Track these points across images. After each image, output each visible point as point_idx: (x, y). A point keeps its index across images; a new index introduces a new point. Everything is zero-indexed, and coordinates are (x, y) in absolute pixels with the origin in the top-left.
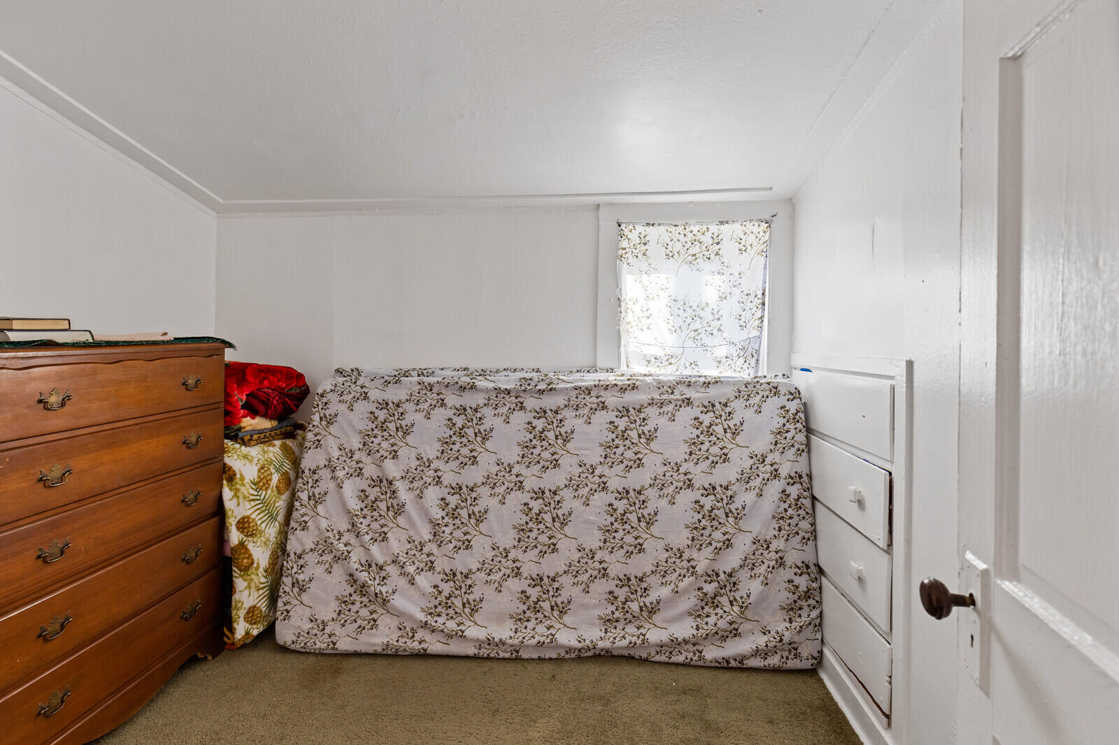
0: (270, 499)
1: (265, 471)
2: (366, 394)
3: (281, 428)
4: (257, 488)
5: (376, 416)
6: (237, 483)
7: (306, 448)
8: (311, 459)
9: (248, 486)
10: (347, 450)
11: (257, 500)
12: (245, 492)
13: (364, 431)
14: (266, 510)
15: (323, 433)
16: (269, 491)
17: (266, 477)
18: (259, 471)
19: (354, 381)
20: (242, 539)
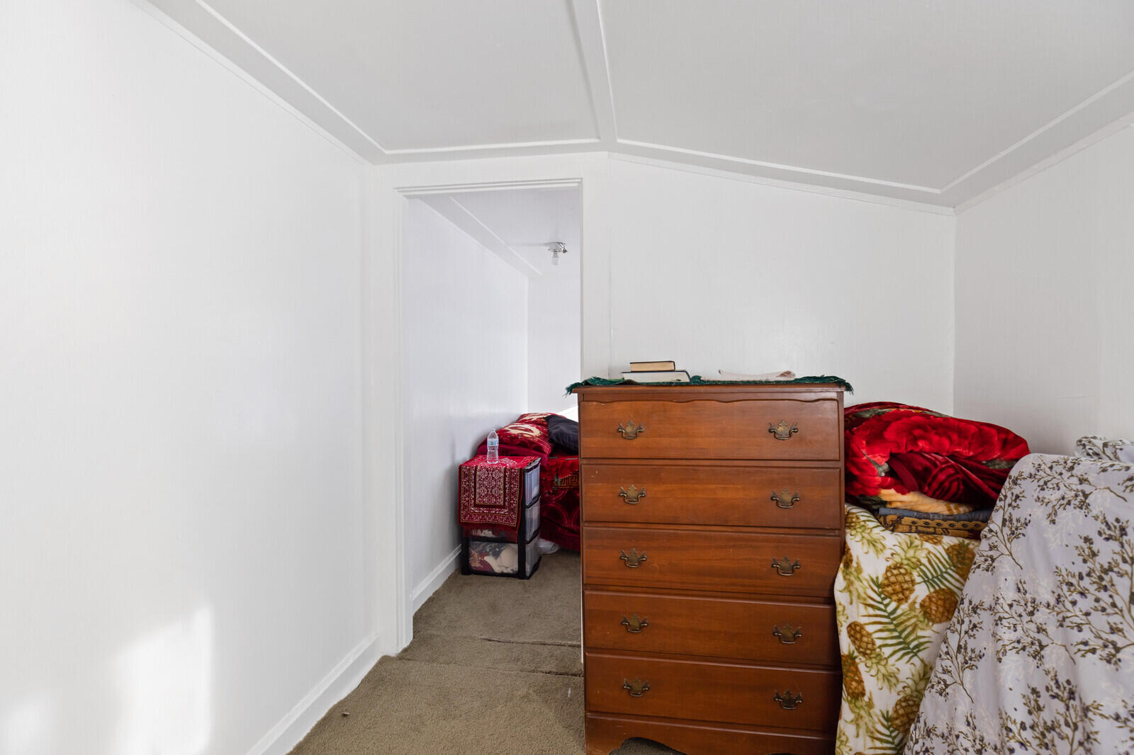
0: (903, 618)
1: (901, 574)
2: (1086, 496)
3: (970, 520)
4: (882, 593)
5: (1095, 549)
6: (851, 572)
7: (975, 563)
8: (976, 587)
9: (865, 583)
10: (1028, 596)
11: (880, 609)
12: (861, 591)
13: (1064, 573)
14: (895, 630)
15: (1002, 548)
16: (905, 607)
17: (900, 583)
18: (889, 569)
19: (1070, 464)
20: (853, 652)
